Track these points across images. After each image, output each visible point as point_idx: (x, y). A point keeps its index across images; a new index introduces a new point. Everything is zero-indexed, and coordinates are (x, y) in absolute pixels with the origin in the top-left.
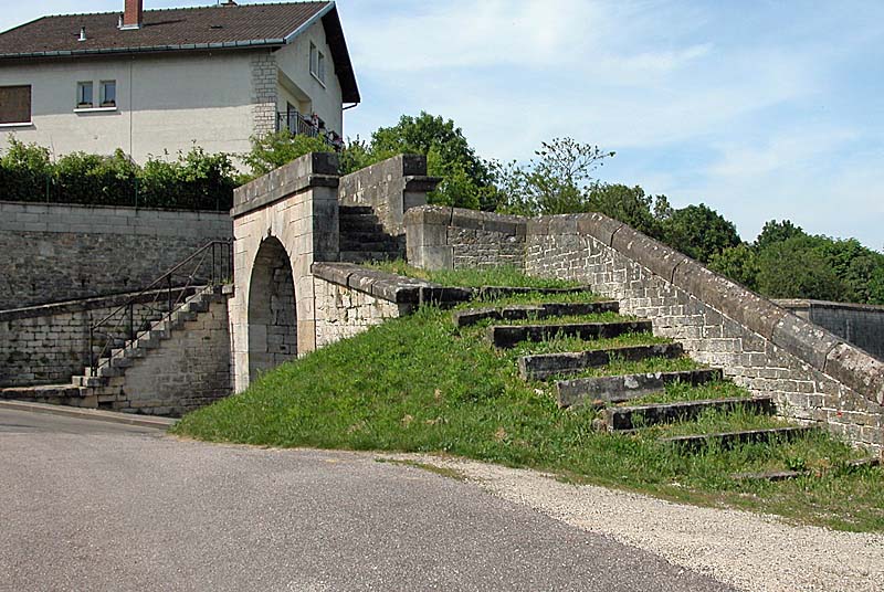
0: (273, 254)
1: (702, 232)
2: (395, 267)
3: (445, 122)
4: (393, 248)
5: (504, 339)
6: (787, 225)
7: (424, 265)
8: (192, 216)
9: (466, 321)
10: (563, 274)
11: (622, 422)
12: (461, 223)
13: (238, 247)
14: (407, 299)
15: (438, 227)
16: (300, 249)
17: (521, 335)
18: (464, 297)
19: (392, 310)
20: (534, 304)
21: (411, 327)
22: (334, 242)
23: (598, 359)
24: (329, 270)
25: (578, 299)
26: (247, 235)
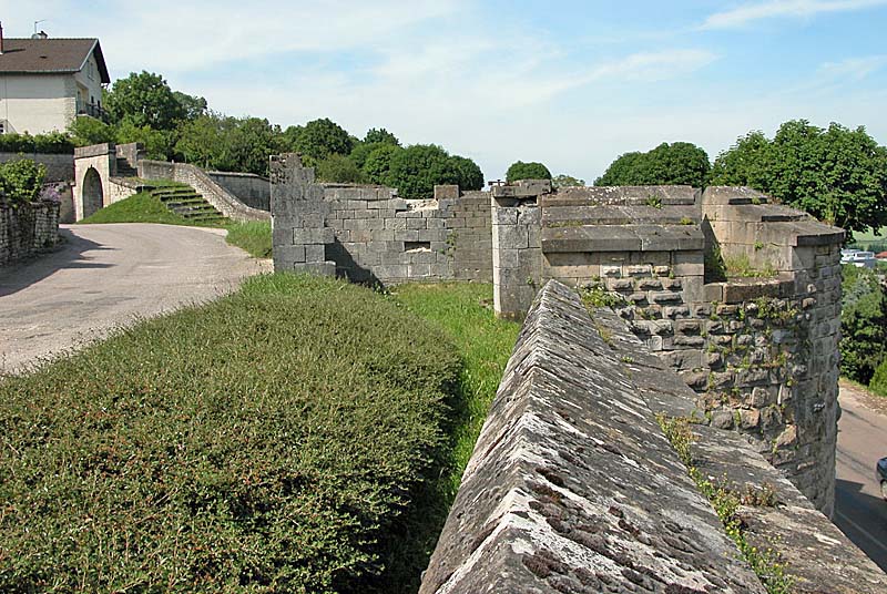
0: (93, 174)
1: (326, 136)
2: (134, 178)
3: (157, 76)
4: (134, 172)
5: (163, 199)
6: (383, 131)
7: (143, 178)
8: (54, 156)
9: (154, 195)
10: (183, 181)
11: (186, 216)
12: (155, 165)
13: (77, 169)
14: (139, 189)
15: (148, 166)
16: (104, 173)
17: (167, 198)
18: (155, 188)
19: (135, 192)
20: (173, 191)
21: (140, 196)
22: (115, 171)
23: (185, 204)
24: (115, 180)
25: (185, 189)
26: (81, 167)
